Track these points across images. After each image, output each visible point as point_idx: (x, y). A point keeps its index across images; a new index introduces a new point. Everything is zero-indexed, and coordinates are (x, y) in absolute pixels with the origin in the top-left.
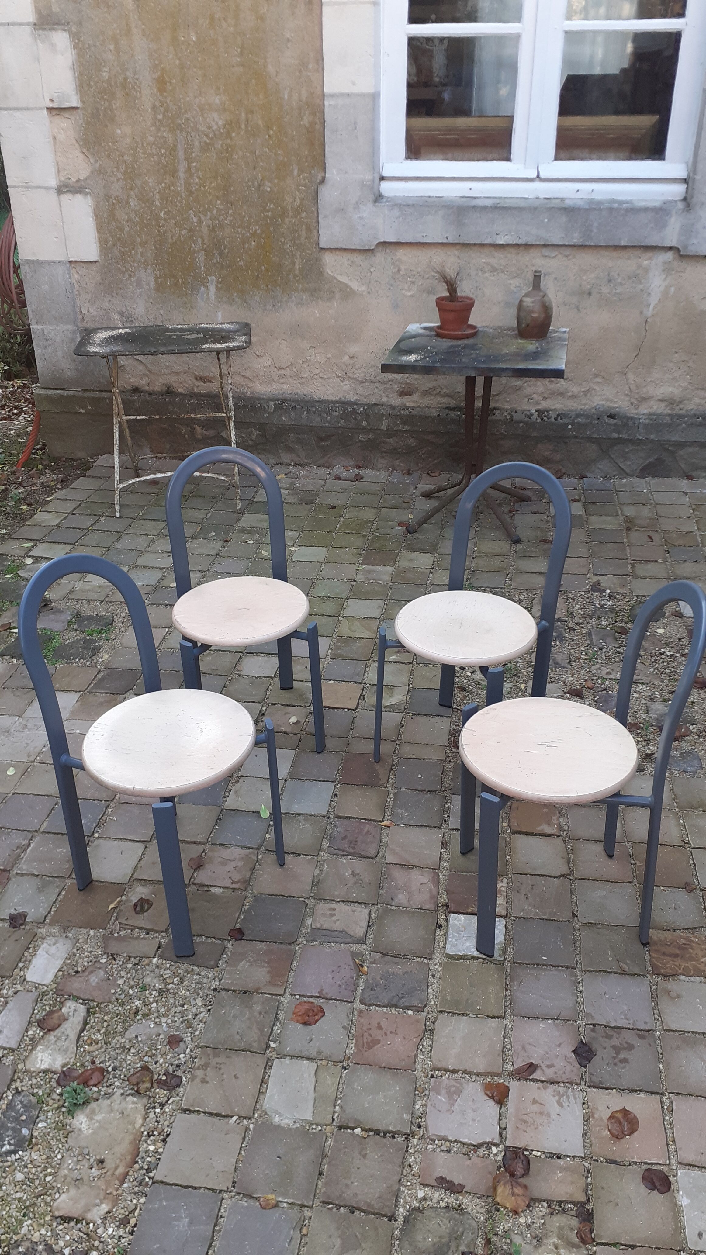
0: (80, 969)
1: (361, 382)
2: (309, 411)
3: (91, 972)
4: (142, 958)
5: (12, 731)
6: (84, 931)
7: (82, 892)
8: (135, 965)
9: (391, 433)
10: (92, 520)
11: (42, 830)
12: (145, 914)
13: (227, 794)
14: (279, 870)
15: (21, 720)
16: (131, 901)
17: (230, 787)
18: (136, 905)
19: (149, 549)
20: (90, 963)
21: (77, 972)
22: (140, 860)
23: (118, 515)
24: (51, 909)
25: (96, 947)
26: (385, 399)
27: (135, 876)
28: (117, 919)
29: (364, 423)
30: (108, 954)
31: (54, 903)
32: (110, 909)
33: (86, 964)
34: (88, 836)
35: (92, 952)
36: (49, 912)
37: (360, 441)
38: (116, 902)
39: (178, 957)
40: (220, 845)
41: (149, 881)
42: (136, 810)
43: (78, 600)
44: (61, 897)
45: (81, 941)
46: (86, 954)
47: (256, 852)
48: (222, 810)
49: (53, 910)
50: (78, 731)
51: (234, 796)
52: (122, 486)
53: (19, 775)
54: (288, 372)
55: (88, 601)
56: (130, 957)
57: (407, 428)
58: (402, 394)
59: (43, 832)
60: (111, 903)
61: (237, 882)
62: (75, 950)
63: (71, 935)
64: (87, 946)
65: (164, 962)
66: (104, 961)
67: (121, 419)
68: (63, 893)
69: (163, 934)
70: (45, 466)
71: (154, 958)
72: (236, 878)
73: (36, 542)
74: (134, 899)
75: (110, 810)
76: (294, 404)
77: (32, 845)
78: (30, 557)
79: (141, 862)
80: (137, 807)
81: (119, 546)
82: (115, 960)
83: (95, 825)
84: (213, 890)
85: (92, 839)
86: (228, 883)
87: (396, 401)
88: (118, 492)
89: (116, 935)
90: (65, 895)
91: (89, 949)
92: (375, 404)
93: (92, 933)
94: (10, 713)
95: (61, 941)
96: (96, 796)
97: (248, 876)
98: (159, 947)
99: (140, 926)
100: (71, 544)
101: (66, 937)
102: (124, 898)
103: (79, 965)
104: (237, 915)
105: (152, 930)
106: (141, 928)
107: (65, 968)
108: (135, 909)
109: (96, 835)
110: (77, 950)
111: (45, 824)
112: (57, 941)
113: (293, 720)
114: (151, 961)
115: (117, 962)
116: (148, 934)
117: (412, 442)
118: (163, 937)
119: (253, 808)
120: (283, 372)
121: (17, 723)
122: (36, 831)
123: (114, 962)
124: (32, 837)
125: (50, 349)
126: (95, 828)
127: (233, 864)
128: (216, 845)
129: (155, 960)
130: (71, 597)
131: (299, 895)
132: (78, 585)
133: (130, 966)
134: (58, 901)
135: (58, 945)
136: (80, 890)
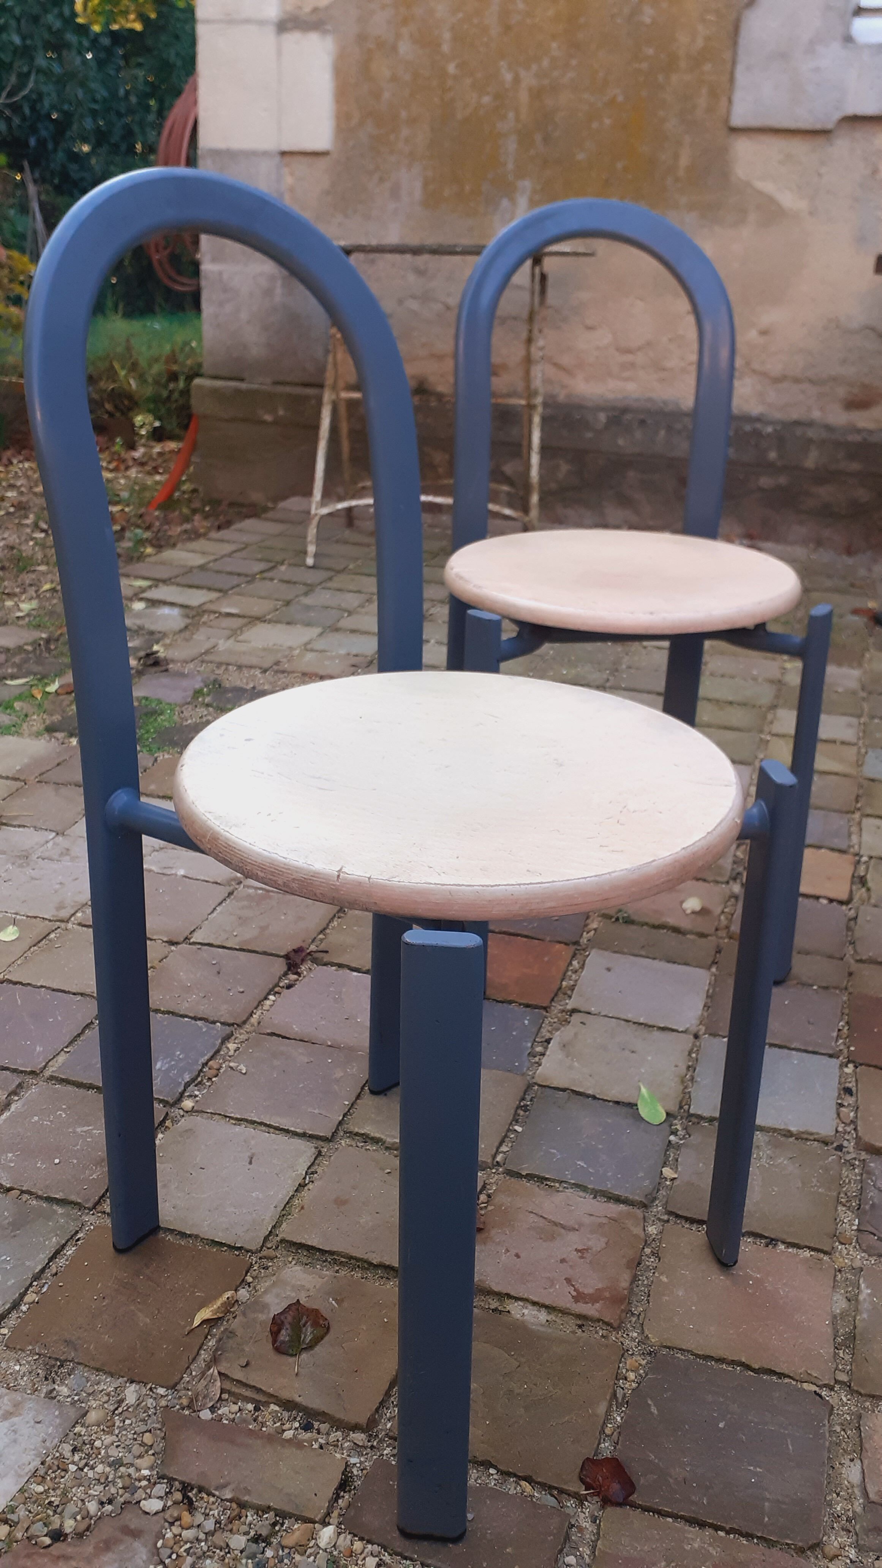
0: (69, 1525)
1: (777, 380)
2: (669, 429)
3: (107, 1545)
4: (283, 1515)
5: (34, 857)
6: (108, 1384)
7: (123, 1258)
8: (256, 1539)
9: (823, 476)
10: (262, 566)
11: (48, 1073)
12: (304, 1356)
13: (539, 1049)
14: (717, 1278)
15: (60, 839)
16: (265, 1307)
17: (545, 1033)
18: (277, 1324)
19: (363, 610)
20: (108, 1508)
21: (58, 1536)
22: (302, 1186)
23: (310, 561)
24: (23, 1295)
25: (137, 1449)
26: (816, 415)
27: (286, 1231)
28: (215, 1360)
29: (773, 455)
30: (171, 1480)
31: (37, 1277)
32: (197, 1322)
33: (92, 1507)
34: (165, 1103)
35: (117, 1464)
36: (16, 1305)
37: (761, 489)
38: (219, 1303)
39: (406, 1534)
40: (530, 1177)
41: (323, 1252)
42: (300, 1054)
43: (219, 665)
44: (61, 1262)
45: (93, 1417)
46: (100, 1468)
47: (639, 1212)
48: (529, 1086)
49: (27, 1298)
50: (182, 872)
51: (560, 1055)
52: (325, 511)
53: (28, 942)
54: (640, 358)
55: (240, 667)
56: (242, 1505)
57: (855, 466)
58: (854, 404)
59: (52, 1078)
60: (202, 1305)
61: (593, 1299)
62: (66, 1449)
63: (65, 1390)
64: (108, 1439)
65: (358, 1545)
66: (153, 1505)
67: (338, 395)
68: (70, 1251)
69: (359, 1437)
70: (194, 511)
71: (325, 1523)
72: (591, 1283)
73: (158, 582)
74: (276, 1304)
75: (232, 1046)
76: (642, 417)
77: (13, 1107)
78: (141, 599)
79: (304, 1193)
80: (301, 1048)
81: (307, 601)
82: (191, 1507)
83: (187, 1078)
84: (519, 1312)
85: (175, 1112)
86: (563, 1297)
87: (839, 417)
88: (315, 522)
89: (206, 1415)
90: (73, 1259)
91: (114, 1453)
92: (797, 423)
93: (131, 1393)
94: (39, 825)
95: (32, 1407)
96: (203, 1009)
97: (625, 1284)
98: (345, 1484)
99: (285, 1395)
100: (220, 591)
101: (51, 1395)
102: (243, 1294)
103: (71, 1508)
104: (602, 1409)
105: (323, 1416)
106: (288, 1405)
107: (22, 1512)
108: (275, 1335)
109: (188, 1104)
110: (75, 1450)
111: (61, 1058)
112: (17, 1405)
113: (692, 904)
114: (313, 1536)
115: (199, 1518)
116: (307, 1427)
117: (863, 495)
118: (357, 1448)
119: (615, 1093)
120: (629, 358)
121: (50, 845)
122: (33, 1073)
123: (186, 1517)
124: (20, 1086)
125: (228, 308)
126: (187, 1085)
127: (574, 1240)
128: (519, 1175)
129: (327, 1534)
130: (206, 658)
131: (800, 1370)
132: (223, 645)
133: (238, 1541)
134: (48, 1274)
135: (15, 1419)
136: (119, 1251)
